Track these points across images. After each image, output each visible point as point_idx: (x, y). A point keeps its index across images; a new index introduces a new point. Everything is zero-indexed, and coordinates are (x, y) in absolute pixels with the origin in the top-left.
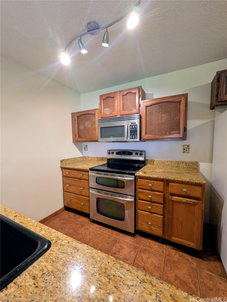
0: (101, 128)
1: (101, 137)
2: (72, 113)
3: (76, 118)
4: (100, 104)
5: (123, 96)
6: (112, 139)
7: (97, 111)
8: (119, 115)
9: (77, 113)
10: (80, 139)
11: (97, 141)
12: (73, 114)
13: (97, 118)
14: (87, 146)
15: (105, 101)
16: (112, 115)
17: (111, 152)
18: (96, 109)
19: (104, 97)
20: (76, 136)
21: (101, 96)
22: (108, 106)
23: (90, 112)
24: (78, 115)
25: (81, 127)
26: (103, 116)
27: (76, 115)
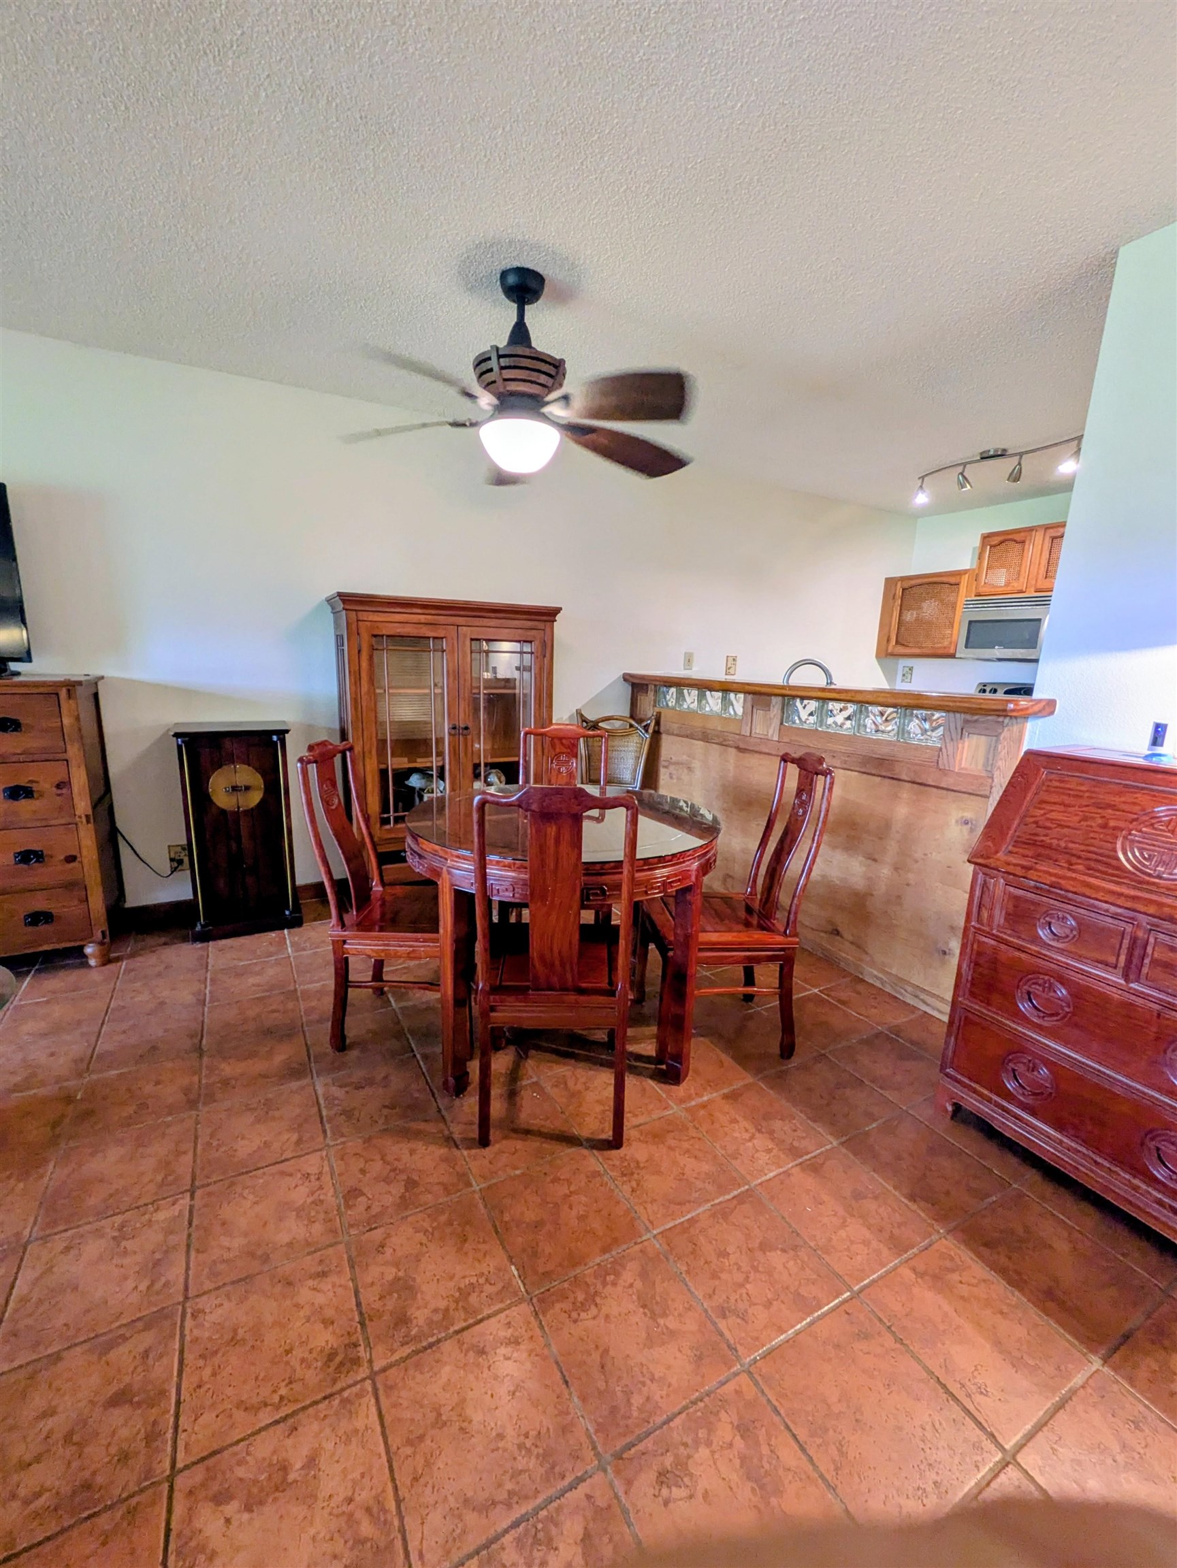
0: (970, 622)
1: (966, 647)
2: (887, 579)
3: (899, 592)
4: (980, 557)
5: (1053, 538)
6: (998, 652)
7: (967, 576)
8: (1033, 589)
9: (903, 579)
10: (900, 650)
11: (953, 656)
12: (890, 582)
13: (964, 595)
14: (911, 669)
15: (994, 550)
16: (1009, 588)
17: (988, 689)
18: (966, 572)
19: (996, 540)
20: (888, 641)
21: (986, 538)
22: (1002, 566)
23: (945, 579)
24: (906, 586)
25: (909, 616)
26: (982, 590)
27: (899, 584)
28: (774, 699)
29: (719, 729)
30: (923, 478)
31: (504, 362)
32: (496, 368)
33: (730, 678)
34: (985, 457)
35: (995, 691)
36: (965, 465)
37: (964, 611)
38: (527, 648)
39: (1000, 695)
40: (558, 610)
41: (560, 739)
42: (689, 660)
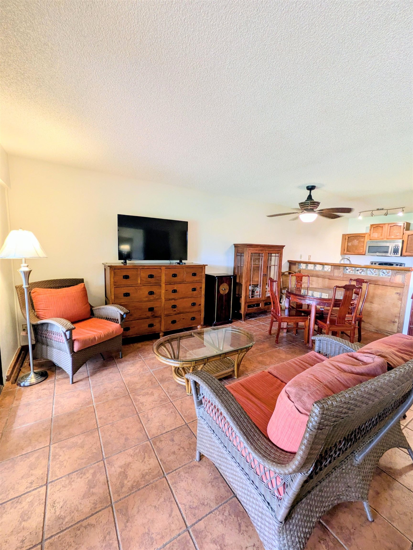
0: (369, 246)
1: (368, 253)
3: (347, 238)
4: (370, 230)
5: (391, 226)
6: (378, 254)
8: (386, 239)
9: (348, 235)
10: (348, 253)
11: (364, 255)
12: (344, 236)
13: (367, 240)
15: (374, 228)
16: (379, 238)
17: (374, 263)
18: (366, 233)
19: (375, 226)
20: (344, 250)
21: (372, 225)
22: (377, 232)
23: (360, 235)
24: (349, 236)
25: (350, 244)
26: (371, 238)
27: (347, 236)
28: (341, 267)
29: (322, 274)
30: (360, 213)
31: (311, 204)
32: (310, 204)
33: (309, 261)
34: (378, 210)
35: (376, 264)
36: (372, 211)
37: (367, 243)
38: (277, 255)
39: (377, 265)
40: (284, 246)
41: (299, 277)
42: (301, 257)
